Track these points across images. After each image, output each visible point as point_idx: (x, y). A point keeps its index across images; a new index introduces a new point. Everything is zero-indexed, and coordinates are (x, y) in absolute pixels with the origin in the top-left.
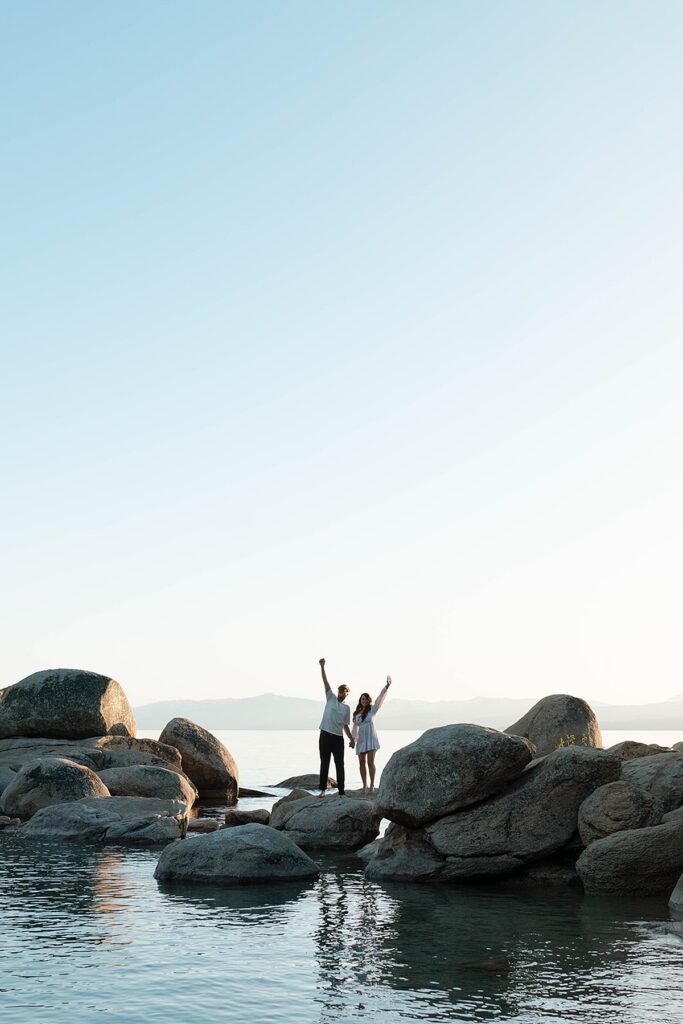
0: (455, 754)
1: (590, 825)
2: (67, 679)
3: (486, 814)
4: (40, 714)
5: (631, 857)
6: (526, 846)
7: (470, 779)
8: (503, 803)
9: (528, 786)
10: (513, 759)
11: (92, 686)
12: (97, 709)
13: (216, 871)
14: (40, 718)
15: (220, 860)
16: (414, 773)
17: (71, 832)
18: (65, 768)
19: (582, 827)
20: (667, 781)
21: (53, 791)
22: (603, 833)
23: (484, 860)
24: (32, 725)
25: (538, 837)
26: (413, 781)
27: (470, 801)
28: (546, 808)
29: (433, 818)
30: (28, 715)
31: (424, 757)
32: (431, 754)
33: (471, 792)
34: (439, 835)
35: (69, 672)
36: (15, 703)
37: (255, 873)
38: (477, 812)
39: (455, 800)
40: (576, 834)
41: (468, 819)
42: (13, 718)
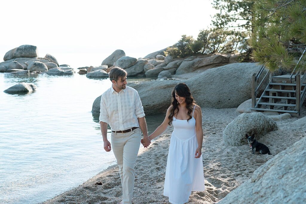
0: (128, 60)
1: (146, 69)
2: (29, 46)
3: (132, 68)
4: (25, 53)
5: (152, 72)
6: (138, 72)
7: (130, 63)
8: (134, 66)
9: (137, 64)
10: (135, 61)
11: (33, 48)
13: (98, 76)
14: (25, 54)
15: (98, 74)
16: (122, 63)
18: (39, 63)
19: (145, 69)
21: (39, 67)
22: (148, 70)
23: (132, 74)
24: (23, 55)
25: (139, 70)
26: (122, 64)
27: (130, 66)
28: (140, 67)
30: (22, 53)
31: (123, 61)
32: (124, 60)
33: (130, 65)
36: (19, 51)
37: (103, 76)
38: (131, 68)
39: (128, 66)
40: (143, 70)
41: (130, 68)
42: (19, 54)
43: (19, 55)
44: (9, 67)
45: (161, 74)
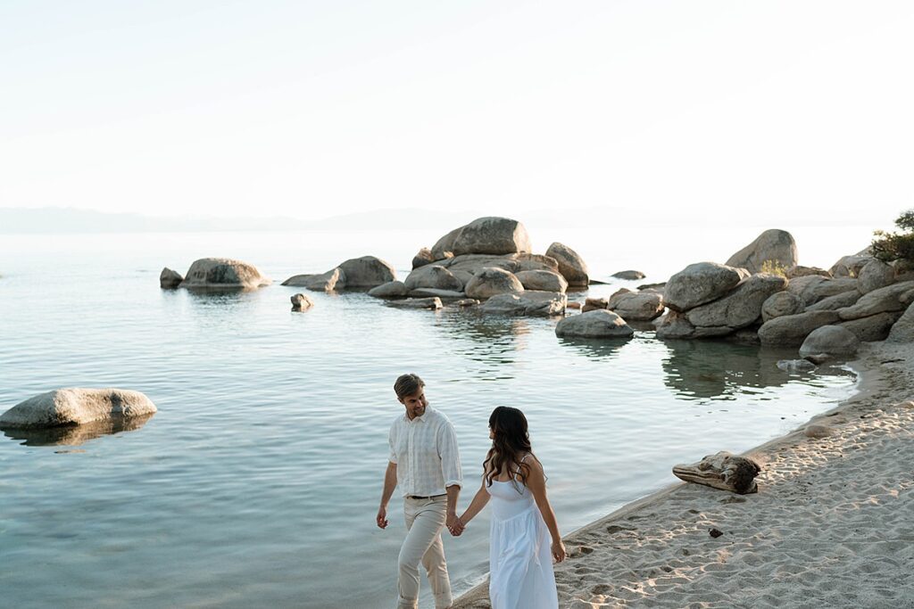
0: (702, 277)
1: (767, 313)
2: (495, 222)
3: (716, 306)
4: (481, 241)
5: (785, 329)
6: (735, 322)
7: (709, 290)
8: (725, 301)
9: (738, 293)
10: (731, 280)
11: (508, 226)
12: (512, 239)
13: (584, 332)
14: (481, 244)
15: (586, 327)
16: (681, 287)
17: (508, 309)
18: (498, 273)
19: (763, 313)
20: (811, 290)
21: (493, 285)
22: (773, 317)
23: (714, 328)
24: (477, 248)
25: (742, 318)
26: (680, 290)
27: (709, 300)
28: (746, 304)
29: (689, 309)
30: (474, 242)
31: (686, 279)
32: (690, 277)
33: (709, 296)
34: (692, 316)
35: (495, 218)
36: (467, 236)
37: (603, 333)
38: (711, 306)
39: (701, 300)
40: (760, 317)
41: (707, 309)
42: (467, 244)
43: (467, 248)
44: (419, 282)
45: (812, 340)
